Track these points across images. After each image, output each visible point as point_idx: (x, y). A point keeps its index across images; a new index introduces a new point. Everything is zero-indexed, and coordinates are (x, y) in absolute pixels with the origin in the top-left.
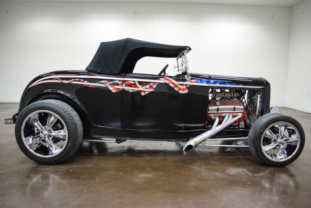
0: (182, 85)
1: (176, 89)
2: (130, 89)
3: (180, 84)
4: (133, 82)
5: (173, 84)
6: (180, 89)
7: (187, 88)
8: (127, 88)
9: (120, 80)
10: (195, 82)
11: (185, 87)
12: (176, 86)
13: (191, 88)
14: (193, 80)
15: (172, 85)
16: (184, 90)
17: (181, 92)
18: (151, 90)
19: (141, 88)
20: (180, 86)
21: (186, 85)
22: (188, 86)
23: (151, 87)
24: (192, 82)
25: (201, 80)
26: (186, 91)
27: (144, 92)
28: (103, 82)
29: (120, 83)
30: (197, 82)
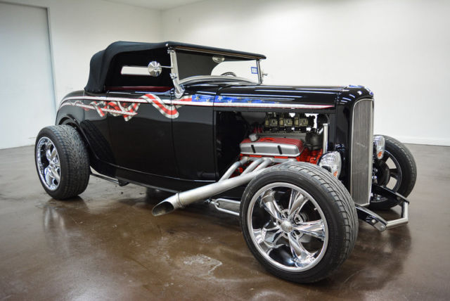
0: (169, 105)
1: (162, 112)
2: (115, 112)
3: (166, 104)
4: (115, 103)
5: (158, 103)
6: (167, 111)
7: (177, 110)
8: (112, 111)
9: (104, 101)
10: (189, 100)
11: (173, 108)
12: (162, 107)
13: (183, 109)
14: (186, 97)
15: (156, 106)
16: (172, 113)
17: (169, 116)
18: (134, 114)
19: (124, 111)
20: (167, 107)
21: (175, 105)
22: (178, 107)
23: (133, 109)
24: (184, 100)
25: (200, 97)
26: (176, 115)
27: (127, 116)
28: (92, 103)
29: (105, 104)
30: (192, 100)
